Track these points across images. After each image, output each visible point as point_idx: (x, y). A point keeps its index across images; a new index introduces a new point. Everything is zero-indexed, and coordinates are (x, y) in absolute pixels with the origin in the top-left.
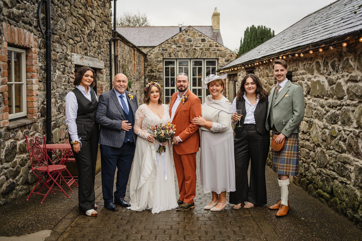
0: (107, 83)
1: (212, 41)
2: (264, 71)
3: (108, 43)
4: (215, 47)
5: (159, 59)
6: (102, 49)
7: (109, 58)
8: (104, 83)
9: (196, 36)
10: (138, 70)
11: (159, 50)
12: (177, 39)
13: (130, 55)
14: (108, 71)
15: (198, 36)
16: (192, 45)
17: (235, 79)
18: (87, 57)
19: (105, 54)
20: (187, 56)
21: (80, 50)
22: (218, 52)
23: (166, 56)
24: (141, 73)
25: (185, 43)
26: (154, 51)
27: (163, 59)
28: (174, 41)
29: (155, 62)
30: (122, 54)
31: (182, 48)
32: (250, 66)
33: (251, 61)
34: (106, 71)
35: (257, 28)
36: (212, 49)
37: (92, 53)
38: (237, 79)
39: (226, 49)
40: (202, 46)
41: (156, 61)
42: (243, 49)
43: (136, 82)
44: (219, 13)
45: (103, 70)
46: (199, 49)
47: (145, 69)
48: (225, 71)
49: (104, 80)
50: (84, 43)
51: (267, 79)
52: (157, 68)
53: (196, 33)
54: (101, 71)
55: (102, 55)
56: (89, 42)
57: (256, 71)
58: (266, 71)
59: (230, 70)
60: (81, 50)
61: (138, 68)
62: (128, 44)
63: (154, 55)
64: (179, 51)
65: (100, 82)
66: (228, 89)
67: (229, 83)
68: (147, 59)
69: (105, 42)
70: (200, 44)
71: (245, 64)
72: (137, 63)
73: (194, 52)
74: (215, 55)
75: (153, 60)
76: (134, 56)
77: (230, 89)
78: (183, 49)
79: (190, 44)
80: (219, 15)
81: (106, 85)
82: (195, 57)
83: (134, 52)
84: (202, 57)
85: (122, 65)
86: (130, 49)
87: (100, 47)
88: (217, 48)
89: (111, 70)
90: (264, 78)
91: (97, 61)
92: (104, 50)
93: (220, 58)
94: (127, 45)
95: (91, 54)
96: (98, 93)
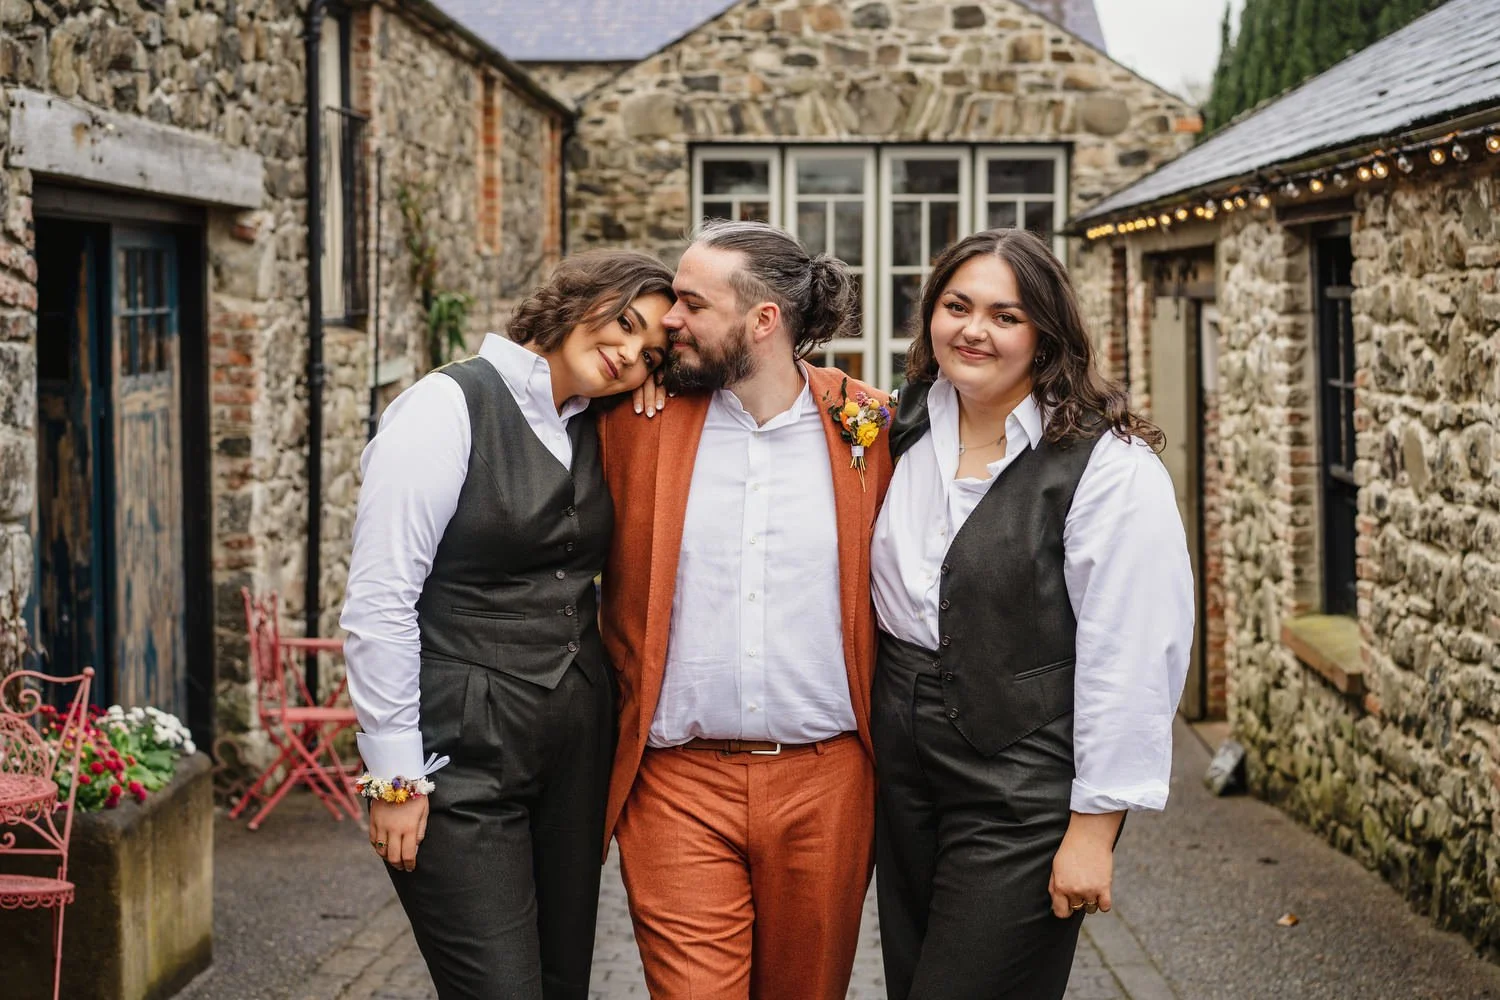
0: (281, 308)
1: (1026, 20)
2: (1425, 229)
3: (293, 25)
4: (1048, 65)
5: (663, 146)
6: (248, 70)
7: (298, 132)
8: (258, 308)
10: (515, 223)
11: (663, 84)
12: (785, 13)
13: (456, 115)
14: (289, 227)
16: (891, 47)
17: (1197, 285)
18: (132, 118)
19: (271, 102)
20: (855, 124)
21: (76, 68)
22: (1070, 99)
23: (712, 124)
24: (538, 246)
25: (842, 37)
26: (625, 92)
27: (692, 146)
28: (769, 25)
29: (634, 167)
30: (402, 104)
31: (821, 67)
32: (1316, 186)
33: (1331, 156)
34: (279, 222)
36: (1028, 74)
37: (168, 93)
38: (1212, 285)
39: (1128, 79)
40: (956, 53)
41: (640, 159)
42: (1240, 83)
43: (497, 304)
45: (257, 216)
46: (936, 79)
47: (563, 217)
48: (1122, 228)
49: (263, 289)
50: (111, 23)
51: (1456, 288)
52: (650, 209)
54: (243, 228)
55: (248, 109)
56: (151, 15)
57: (1362, 227)
58: (1448, 229)
59: (1165, 220)
60: (86, 66)
61: (518, 206)
62: (443, 39)
63: (625, 118)
64: (798, 88)
65: (231, 304)
66: (1147, 353)
67: (1149, 315)
68: (577, 147)
69: (276, 20)
70: (943, 40)
71: (1279, 173)
72: (505, 170)
73: (901, 99)
74: (1050, 118)
75: (621, 153)
76: (489, 125)
77: (1156, 358)
78: (828, 77)
79: (877, 44)
81: (275, 327)
82: (908, 129)
83: (488, 98)
84: (955, 136)
85: (395, 186)
86: (455, 71)
87: (233, 48)
88: (1061, 72)
89: (313, 221)
90: (1429, 277)
91: (207, 150)
92: (268, 75)
93: (1083, 138)
94: (436, 44)
95: (159, 102)
96: (219, 380)
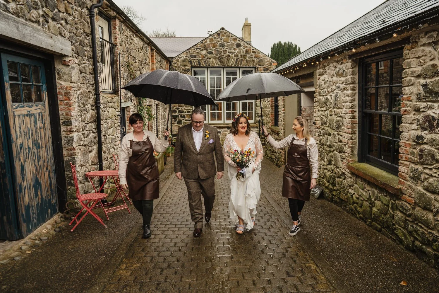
1: (248, 46)
3: (85, 11)
4: (252, 54)
5: (187, 67)
6: (62, 14)
7: (88, 41)
8: (73, 85)
9: (230, 40)
11: (186, 57)
12: (207, 44)
13: (144, 53)
14: (85, 65)
15: (232, 40)
16: (226, 50)
20: (219, 64)
22: (256, 59)
23: (195, 63)
25: (217, 49)
26: (180, 58)
27: (192, 67)
28: (205, 46)
34: (81, 63)
35: (283, 44)
36: (248, 55)
39: (265, 56)
40: (236, 52)
41: (183, 70)
44: (250, 24)
45: (71, 59)
46: (233, 56)
49: (75, 80)
53: (230, 37)
62: (139, 35)
63: (180, 63)
64: (210, 57)
68: (172, 67)
70: (234, 49)
73: (227, 59)
74: (252, 63)
75: (179, 69)
76: (152, 58)
78: (215, 55)
79: (223, 50)
80: (251, 26)
81: (81, 91)
82: (228, 65)
83: (152, 53)
84: (236, 66)
85: (126, 63)
86: (143, 45)
88: (254, 54)
89: (95, 65)
93: (258, 66)
94: (137, 36)
96: (61, 105)
